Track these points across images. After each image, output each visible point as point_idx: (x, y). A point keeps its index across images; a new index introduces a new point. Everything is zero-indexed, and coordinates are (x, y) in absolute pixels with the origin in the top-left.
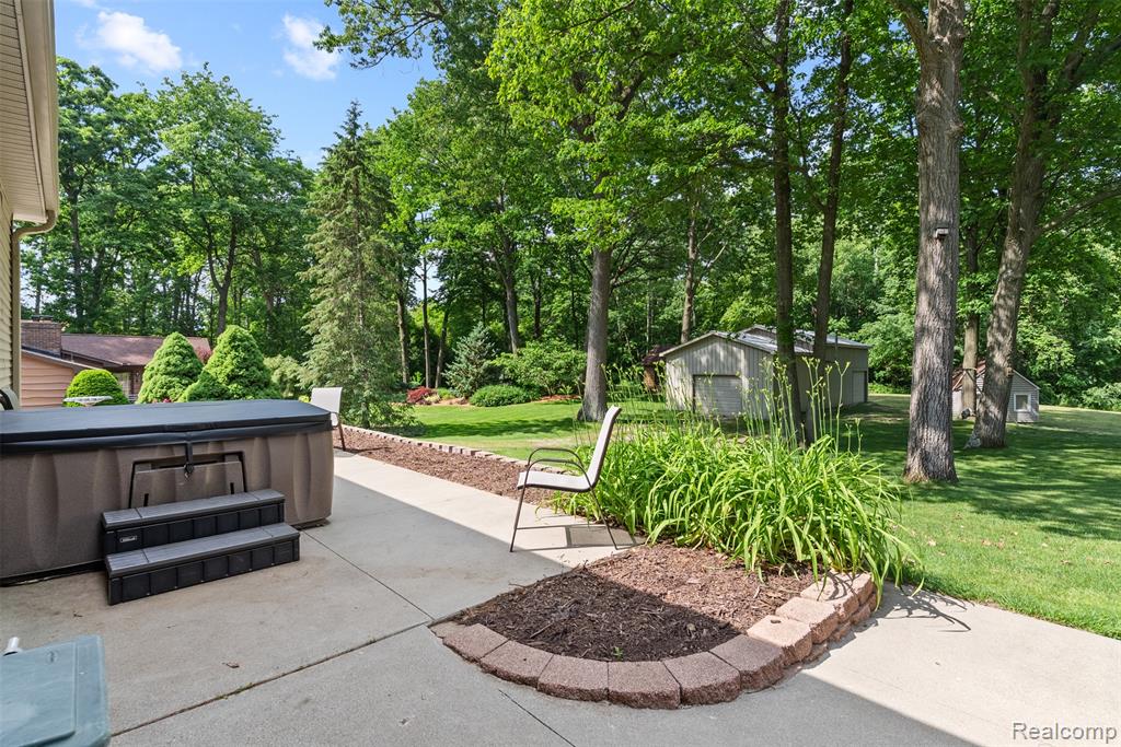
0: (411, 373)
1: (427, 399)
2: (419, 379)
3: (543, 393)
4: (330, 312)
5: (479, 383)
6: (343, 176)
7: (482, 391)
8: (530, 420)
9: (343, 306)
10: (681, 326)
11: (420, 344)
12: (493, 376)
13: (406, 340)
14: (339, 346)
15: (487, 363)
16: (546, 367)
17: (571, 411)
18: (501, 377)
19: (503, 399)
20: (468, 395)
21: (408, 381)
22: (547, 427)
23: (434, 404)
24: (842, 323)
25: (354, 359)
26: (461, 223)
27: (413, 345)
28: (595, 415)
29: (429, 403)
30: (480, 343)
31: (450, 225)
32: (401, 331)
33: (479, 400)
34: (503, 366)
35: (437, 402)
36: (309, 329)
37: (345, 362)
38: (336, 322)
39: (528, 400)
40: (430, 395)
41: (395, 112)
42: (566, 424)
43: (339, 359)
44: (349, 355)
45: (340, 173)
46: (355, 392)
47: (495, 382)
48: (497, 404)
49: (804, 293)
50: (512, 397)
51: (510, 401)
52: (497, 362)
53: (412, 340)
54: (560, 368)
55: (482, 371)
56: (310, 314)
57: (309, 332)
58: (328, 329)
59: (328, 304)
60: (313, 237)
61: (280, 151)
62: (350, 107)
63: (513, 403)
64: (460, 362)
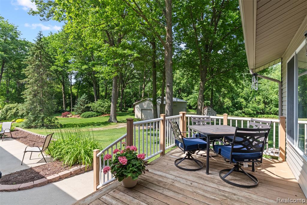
0: (66, 107)
1: (68, 116)
2: (69, 109)
3: (103, 114)
4: (30, 92)
5: (84, 111)
6: (35, 53)
7: (84, 113)
8: (95, 122)
9: (34, 91)
10: (142, 95)
11: (69, 98)
12: (88, 109)
13: (65, 97)
14: (33, 102)
15: (86, 105)
16: (102, 107)
17: (107, 119)
18: (90, 109)
19: (90, 116)
20: (80, 114)
21: (65, 109)
22: (99, 124)
23: (70, 117)
24: (185, 95)
25: (38, 106)
26: (78, 65)
27: (67, 99)
28: (113, 121)
29: (68, 117)
30: (84, 100)
31: (74, 66)
32: (63, 94)
33: (83, 116)
34: (90, 107)
35: (71, 116)
36: (24, 97)
37: (35, 107)
38: (32, 95)
39: (97, 116)
40: (69, 114)
41: (59, 32)
42: (105, 123)
43: (33, 106)
44: (37, 105)
45: (35, 52)
46: (39, 115)
47: (89, 111)
48: (88, 117)
49: (177, 87)
50: (93, 115)
51: (92, 116)
52: (89, 105)
53: (67, 97)
54: (106, 107)
55: (84, 108)
56: (24, 93)
57: (24, 98)
58: (29, 97)
59: (29, 90)
60: (25, 70)
61: (21, 38)
62: (39, 32)
63: (93, 117)
64: (78, 105)
